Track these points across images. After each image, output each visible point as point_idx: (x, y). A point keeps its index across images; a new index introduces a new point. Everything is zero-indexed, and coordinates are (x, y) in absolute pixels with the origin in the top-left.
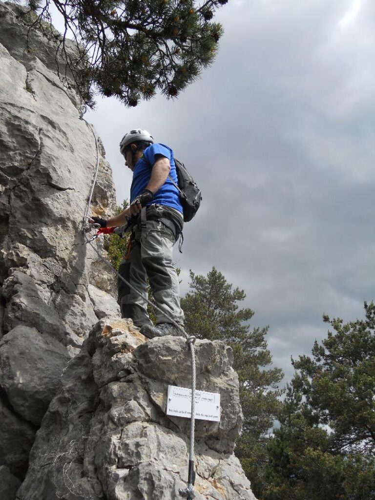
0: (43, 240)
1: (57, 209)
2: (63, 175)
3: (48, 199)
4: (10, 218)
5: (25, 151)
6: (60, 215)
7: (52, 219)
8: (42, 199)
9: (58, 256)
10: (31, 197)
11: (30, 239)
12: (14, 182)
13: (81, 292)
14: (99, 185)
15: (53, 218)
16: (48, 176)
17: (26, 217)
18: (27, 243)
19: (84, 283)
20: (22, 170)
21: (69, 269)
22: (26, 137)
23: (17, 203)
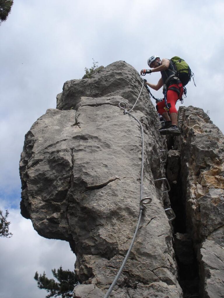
0: (103, 242)
1: (104, 206)
2: (97, 173)
3: (92, 202)
4: (73, 236)
5: (62, 174)
6: (110, 210)
7: (104, 218)
8: (88, 206)
9: (121, 250)
10: (79, 209)
11: (93, 246)
12: (64, 204)
13: (161, 276)
14: (201, 149)
15: (105, 216)
16: (84, 183)
17: (83, 228)
18: (92, 252)
19: (162, 265)
20: (67, 191)
21: (139, 257)
22: (60, 163)
23: (74, 221)
